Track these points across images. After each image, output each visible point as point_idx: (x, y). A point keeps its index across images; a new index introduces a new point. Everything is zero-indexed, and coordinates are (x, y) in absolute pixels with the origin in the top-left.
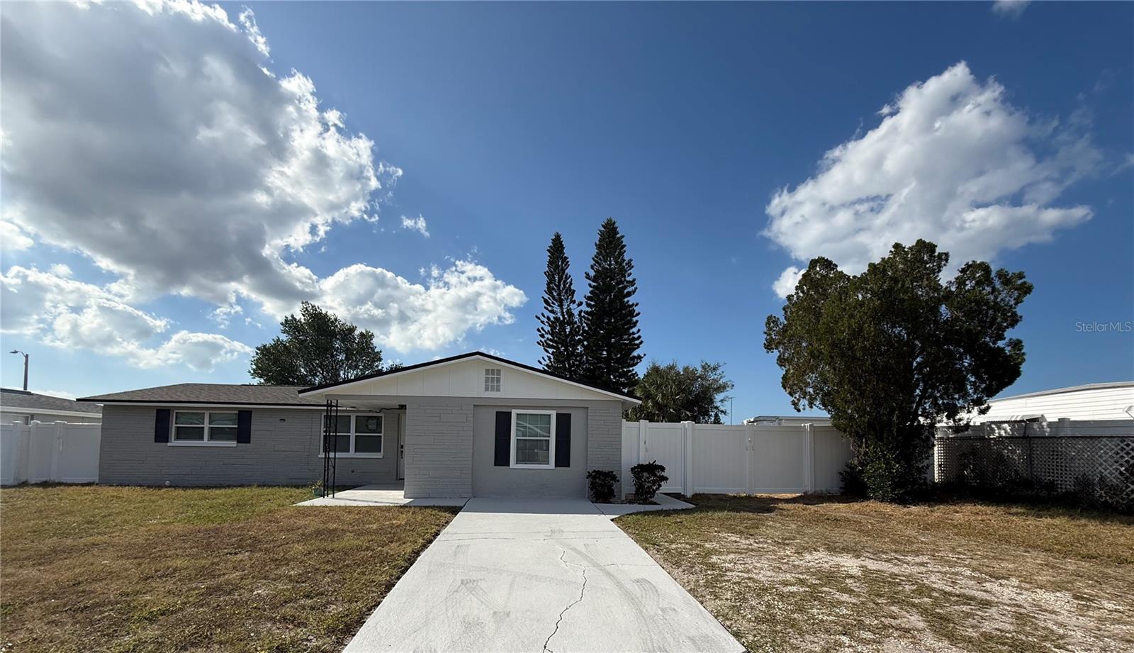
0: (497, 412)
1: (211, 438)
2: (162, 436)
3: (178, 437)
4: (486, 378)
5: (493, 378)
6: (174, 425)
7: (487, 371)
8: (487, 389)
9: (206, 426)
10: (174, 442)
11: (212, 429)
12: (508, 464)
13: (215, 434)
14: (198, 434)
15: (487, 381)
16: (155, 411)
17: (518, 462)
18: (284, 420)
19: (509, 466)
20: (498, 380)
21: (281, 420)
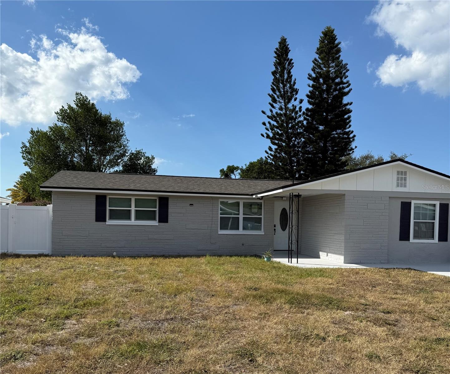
0: (402, 202)
1: (137, 218)
2: (100, 217)
3: (111, 218)
4: (397, 177)
5: (402, 178)
6: (108, 208)
7: (398, 172)
8: (398, 186)
9: (133, 209)
10: (109, 222)
11: (136, 211)
12: (408, 239)
13: (140, 215)
14: (126, 215)
15: (398, 179)
16: (95, 197)
17: (415, 237)
18: (193, 205)
19: (409, 241)
20: (405, 180)
21: (190, 205)
